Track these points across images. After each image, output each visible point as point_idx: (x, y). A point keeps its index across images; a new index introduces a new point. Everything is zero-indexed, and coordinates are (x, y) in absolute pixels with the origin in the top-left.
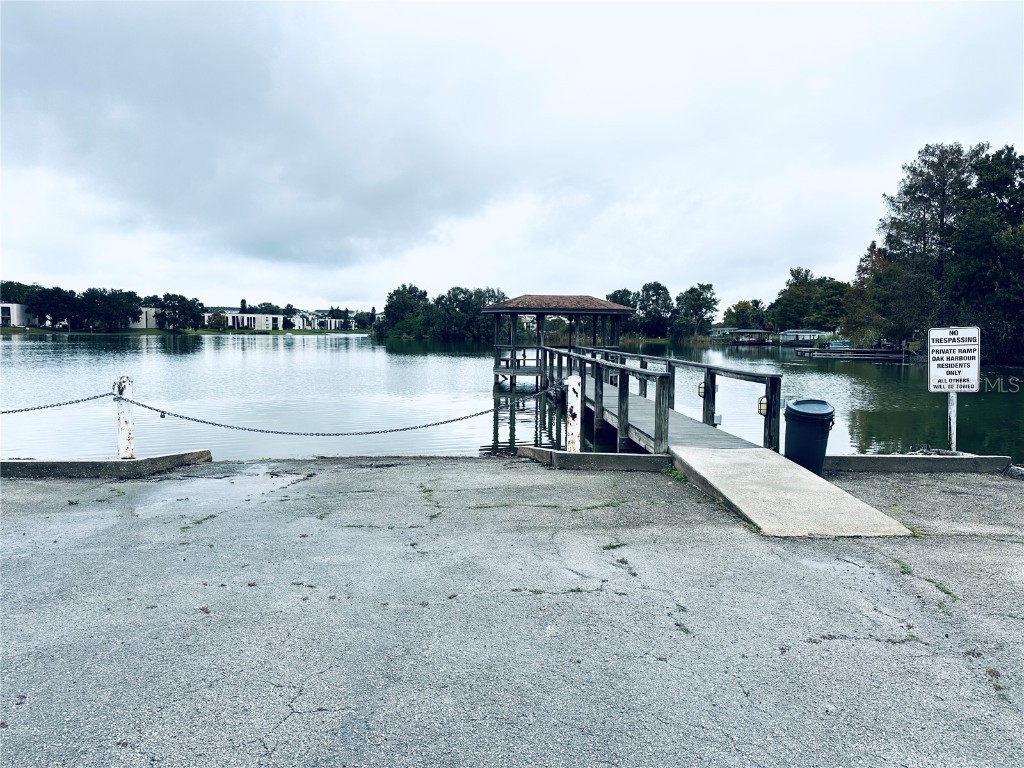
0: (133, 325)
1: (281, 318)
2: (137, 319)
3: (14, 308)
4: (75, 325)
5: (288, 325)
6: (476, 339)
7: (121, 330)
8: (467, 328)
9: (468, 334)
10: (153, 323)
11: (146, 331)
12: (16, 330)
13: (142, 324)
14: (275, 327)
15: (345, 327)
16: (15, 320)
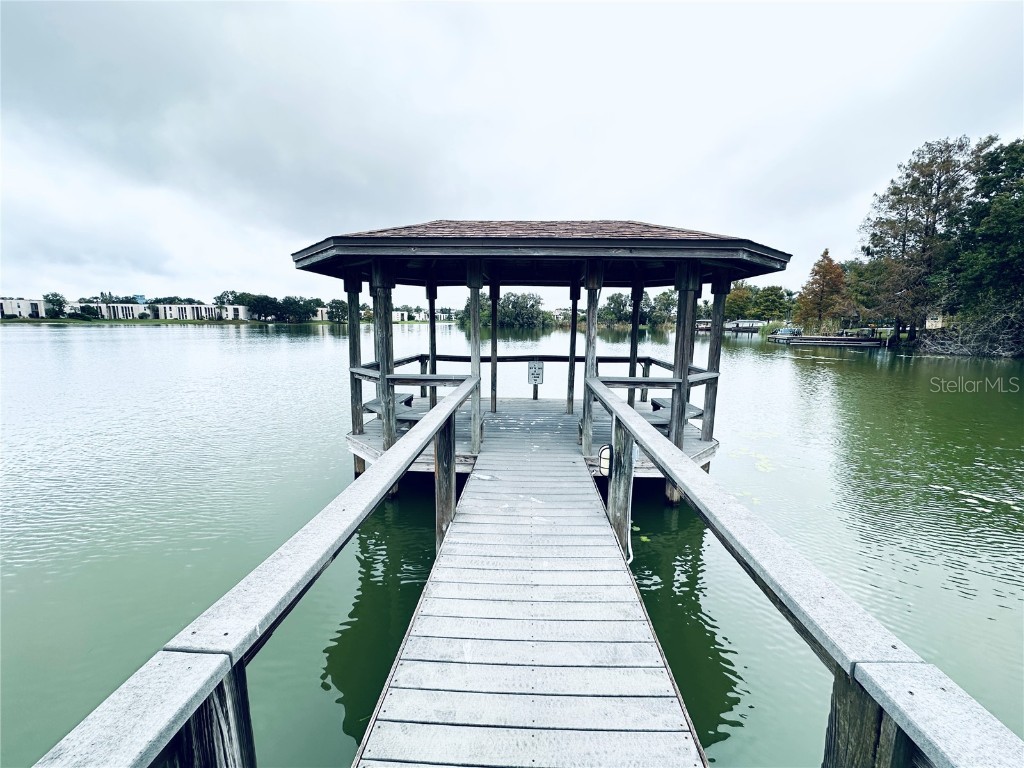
0: (314, 319)
1: (406, 314)
2: (315, 314)
3: (241, 309)
4: (279, 319)
5: (411, 318)
6: (522, 326)
7: (305, 321)
8: (516, 319)
9: (517, 323)
10: (326, 317)
11: (322, 322)
12: (243, 322)
13: (319, 318)
14: (403, 320)
15: (449, 319)
16: (242, 316)
